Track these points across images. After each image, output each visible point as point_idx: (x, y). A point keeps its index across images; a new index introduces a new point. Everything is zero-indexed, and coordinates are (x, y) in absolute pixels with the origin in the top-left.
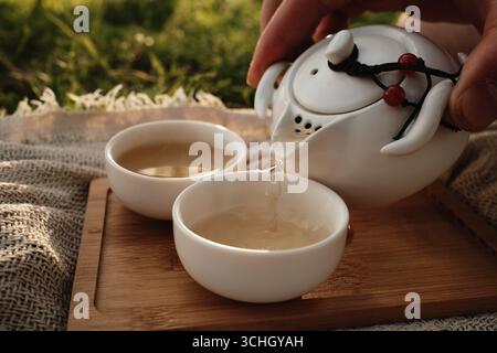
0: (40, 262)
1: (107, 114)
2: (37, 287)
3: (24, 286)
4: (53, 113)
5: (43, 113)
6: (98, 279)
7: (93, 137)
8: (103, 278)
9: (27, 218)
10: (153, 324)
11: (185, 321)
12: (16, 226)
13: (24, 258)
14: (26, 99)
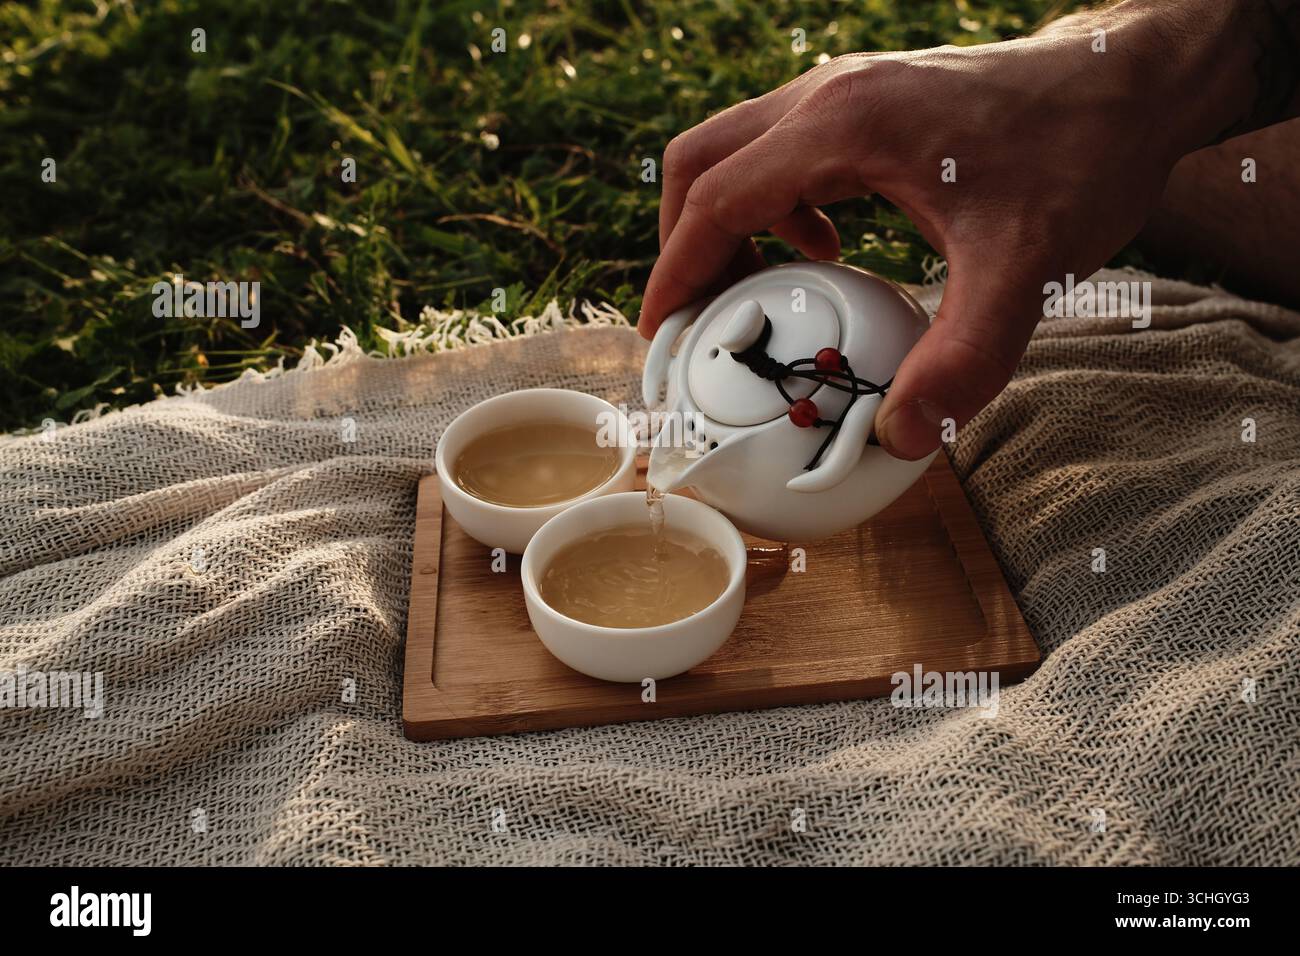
0: (366, 630)
1: (438, 359)
2: (365, 660)
3: (351, 660)
4: (355, 365)
5: (341, 364)
6: (435, 643)
7: (419, 400)
8: (442, 642)
9: (343, 569)
10: (500, 707)
11: (538, 703)
12: (334, 585)
13: (347, 628)
14: (314, 342)
